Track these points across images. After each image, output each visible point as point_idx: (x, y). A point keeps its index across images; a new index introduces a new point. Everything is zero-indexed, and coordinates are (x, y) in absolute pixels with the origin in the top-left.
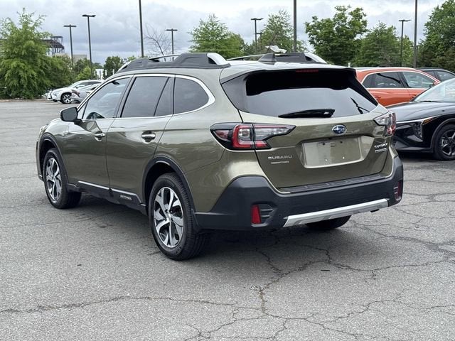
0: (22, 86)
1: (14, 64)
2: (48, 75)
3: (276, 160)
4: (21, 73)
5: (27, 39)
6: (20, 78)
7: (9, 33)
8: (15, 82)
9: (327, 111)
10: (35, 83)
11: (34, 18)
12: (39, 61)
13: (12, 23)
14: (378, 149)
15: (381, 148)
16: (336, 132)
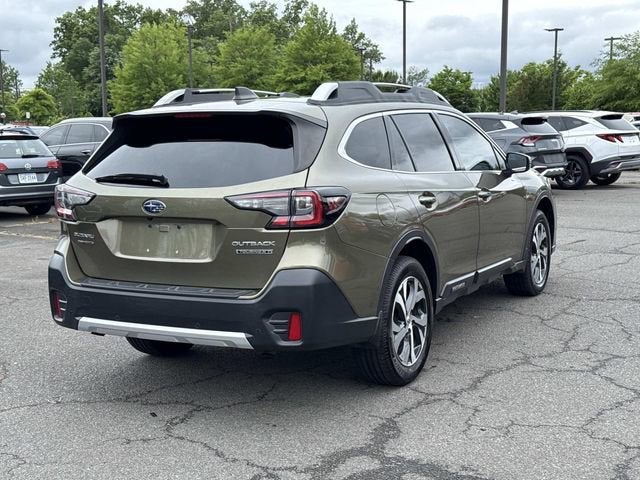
3: (82, 238)
9: (156, 177)
14: (238, 247)
15: (250, 247)
16: (147, 209)
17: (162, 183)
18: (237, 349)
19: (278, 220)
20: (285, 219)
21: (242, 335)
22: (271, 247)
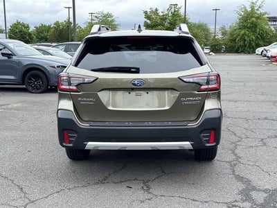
0: (245, 46)
1: (243, 32)
2: (263, 39)
3: (84, 101)
4: (246, 38)
5: (252, 17)
6: (245, 40)
7: (242, 14)
8: (242, 43)
9: (133, 68)
10: (253, 44)
11: (258, 4)
12: (258, 30)
13: (245, 7)
14: (185, 101)
15: (190, 100)
16: (134, 84)
17: (137, 71)
18: (185, 150)
19: (203, 87)
20: (206, 87)
21: (188, 143)
22: (200, 100)
